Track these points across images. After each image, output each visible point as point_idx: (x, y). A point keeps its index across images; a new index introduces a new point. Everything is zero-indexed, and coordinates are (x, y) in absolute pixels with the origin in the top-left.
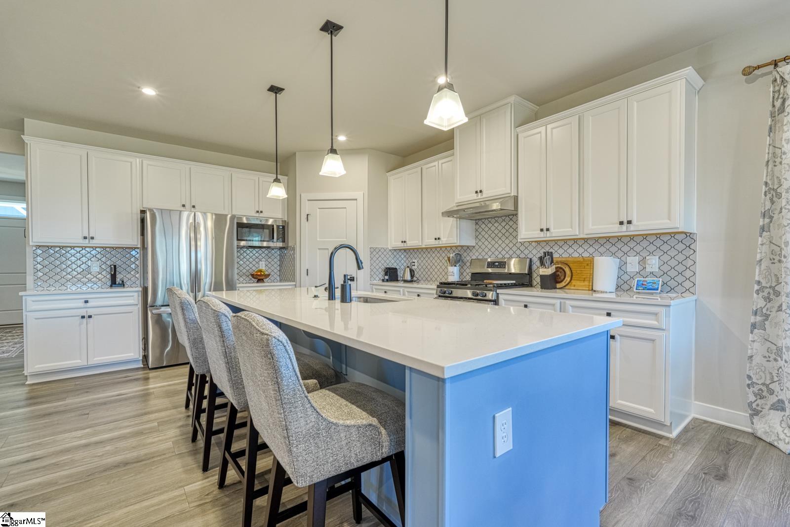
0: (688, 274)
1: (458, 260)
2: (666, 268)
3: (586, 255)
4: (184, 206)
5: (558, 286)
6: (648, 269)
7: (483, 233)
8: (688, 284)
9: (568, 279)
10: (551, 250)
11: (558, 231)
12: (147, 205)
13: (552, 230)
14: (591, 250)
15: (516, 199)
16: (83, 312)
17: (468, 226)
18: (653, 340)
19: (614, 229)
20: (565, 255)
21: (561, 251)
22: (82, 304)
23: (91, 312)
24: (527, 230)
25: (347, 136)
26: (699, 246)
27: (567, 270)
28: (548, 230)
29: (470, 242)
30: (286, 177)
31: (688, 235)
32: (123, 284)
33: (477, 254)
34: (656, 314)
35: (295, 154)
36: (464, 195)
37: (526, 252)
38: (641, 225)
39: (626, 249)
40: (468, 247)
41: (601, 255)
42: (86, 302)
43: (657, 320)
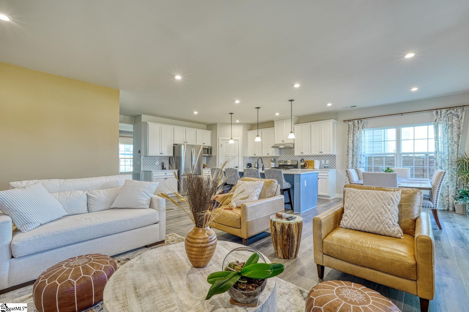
0: (335, 164)
1: (274, 161)
2: (330, 163)
3: (312, 160)
4: (184, 142)
5: (305, 168)
6: (326, 163)
7: (282, 152)
8: (335, 167)
9: (308, 166)
10: (303, 158)
11: (305, 154)
12: (176, 142)
13: (304, 153)
14: (313, 158)
15: (294, 144)
16: (165, 177)
17: (278, 150)
18: (326, 178)
19: (318, 154)
20: (307, 160)
21: (306, 158)
22: (164, 175)
23: (167, 177)
24: (297, 153)
25: (239, 120)
26: (337, 158)
27: (307, 163)
28: (303, 153)
29: (278, 155)
30: (211, 131)
31: (335, 155)
32: (165, 169)
33: (280, 159)
34: (327, 173)
35: (216, 124)
36: (278, 141)
37: (296, 158)
38: (324, 153)
39: (321, 158)
40: (277, 157)
41: (316, 160)
42: (166, 174)
43: (327, 174)
